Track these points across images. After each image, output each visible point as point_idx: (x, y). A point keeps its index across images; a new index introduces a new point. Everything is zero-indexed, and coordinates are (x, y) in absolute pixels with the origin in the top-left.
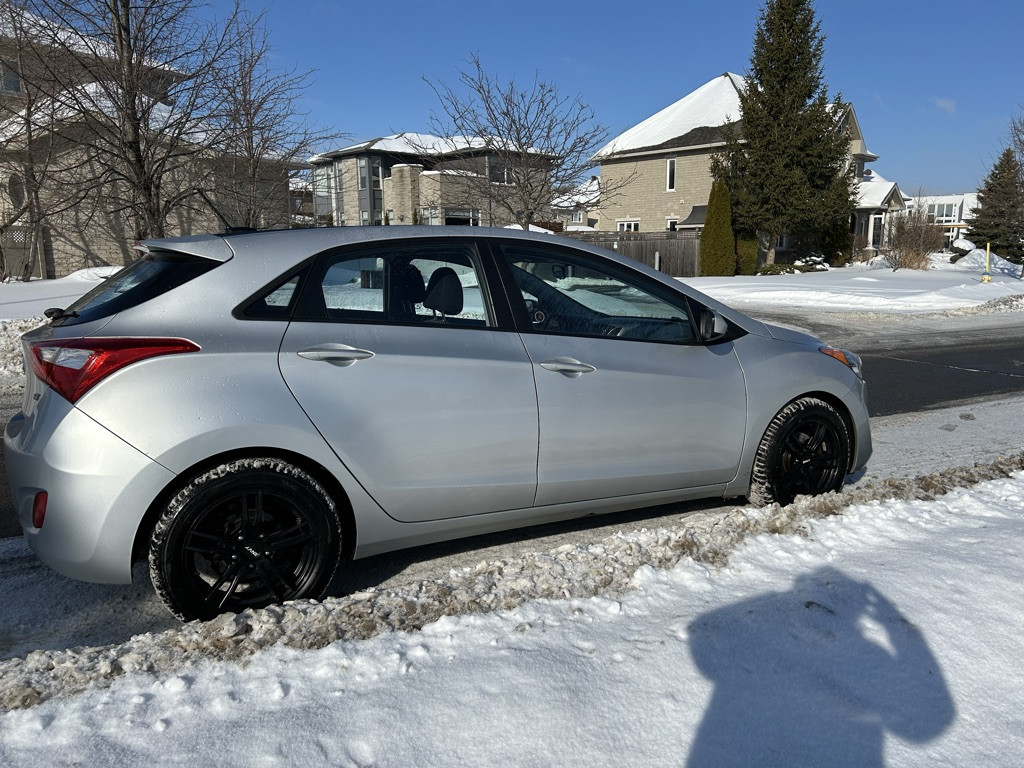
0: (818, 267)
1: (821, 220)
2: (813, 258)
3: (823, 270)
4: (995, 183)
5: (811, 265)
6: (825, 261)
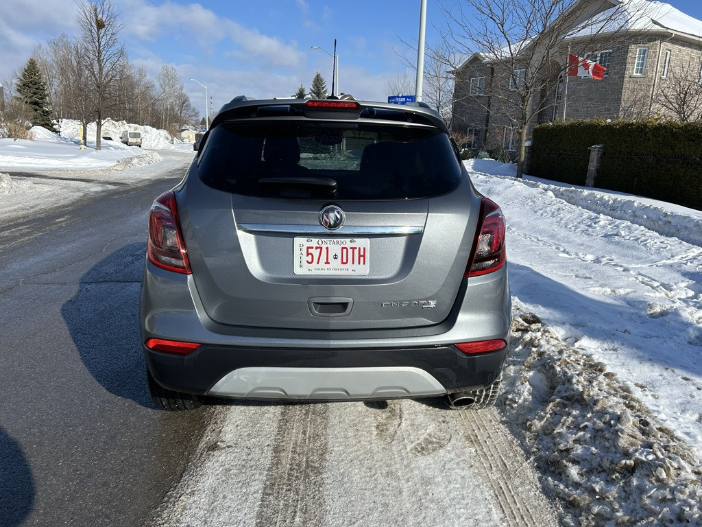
4: (27, 81)
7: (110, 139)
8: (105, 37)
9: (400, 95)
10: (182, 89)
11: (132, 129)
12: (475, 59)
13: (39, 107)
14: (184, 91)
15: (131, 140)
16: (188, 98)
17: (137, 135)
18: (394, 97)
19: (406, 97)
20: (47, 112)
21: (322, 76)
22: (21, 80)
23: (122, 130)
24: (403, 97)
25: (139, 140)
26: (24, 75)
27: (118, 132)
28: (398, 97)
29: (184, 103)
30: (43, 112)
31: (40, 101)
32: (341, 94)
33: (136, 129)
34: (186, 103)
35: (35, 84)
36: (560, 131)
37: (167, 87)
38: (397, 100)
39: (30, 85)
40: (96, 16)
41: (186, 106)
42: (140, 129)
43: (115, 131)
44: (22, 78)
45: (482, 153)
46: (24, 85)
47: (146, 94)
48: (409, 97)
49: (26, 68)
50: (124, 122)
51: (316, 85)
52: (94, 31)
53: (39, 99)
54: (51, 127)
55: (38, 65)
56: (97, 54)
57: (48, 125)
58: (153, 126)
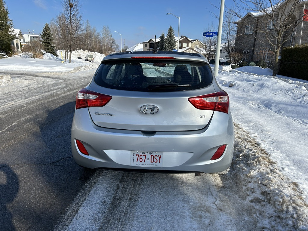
0: (5, 57)
1: (6, 40)
2: (2, 53)
3: (7, 58)
4: (45, 33)
5: (2, 56)
6: (6, 55)
7: (81, 58)
8: (73, 12)
9: (210, 32)
10: (111, 36)
11: (90, 54)
12: (249, 16)
13: (50, 44)
14: (112, 37)
15: (89, 59)
16: (114, 40)
17: (92, 57)
18: (206, 33)
19: (213, 33)
20: (53, 46)
21: (172, 28)
22: (43, 33)
23: (86, 54)
24: (211, 33)
25: (92, 59)
26: (44, 31)
27: (84, 55)
28: (208, 33)
29: (113, 42)
30: (51, 47)
31: (50, 42)
32: (181, 36)
33: (92, 54)
34: (114, 42)
35: (48, 35)
36: (298, 51)
37: (105, 35)
38: (208, 34)
39: (46, 35)
40: (70, 2)
41: (114, 44)
42: (93, 54)
43: (83, 55)
44: (43, 32)
45: (252, 63)
46: (44, 35)
47: (97, 39)
48: (215, 33)
49: (44, 27)
50: (87, 50)
51: (169, 32)
52: (69, 9)
53: (50, 41)
54: (55, 53)
55: (50, 26)
56: (70, 19)
57: (53, 52)
58: (99, 53)
